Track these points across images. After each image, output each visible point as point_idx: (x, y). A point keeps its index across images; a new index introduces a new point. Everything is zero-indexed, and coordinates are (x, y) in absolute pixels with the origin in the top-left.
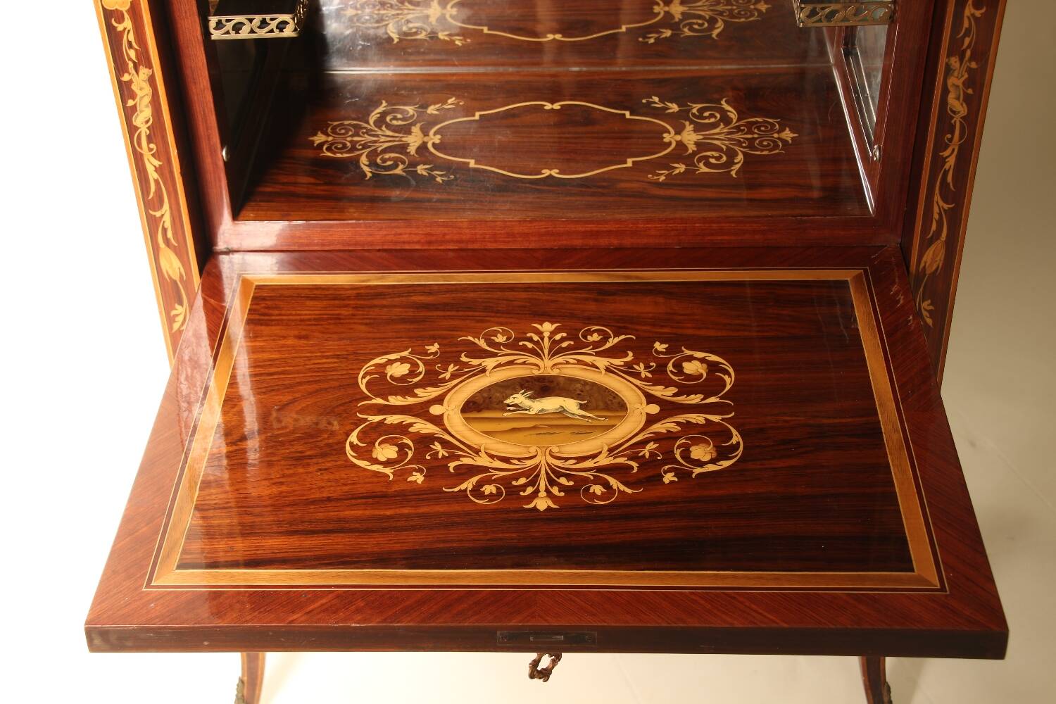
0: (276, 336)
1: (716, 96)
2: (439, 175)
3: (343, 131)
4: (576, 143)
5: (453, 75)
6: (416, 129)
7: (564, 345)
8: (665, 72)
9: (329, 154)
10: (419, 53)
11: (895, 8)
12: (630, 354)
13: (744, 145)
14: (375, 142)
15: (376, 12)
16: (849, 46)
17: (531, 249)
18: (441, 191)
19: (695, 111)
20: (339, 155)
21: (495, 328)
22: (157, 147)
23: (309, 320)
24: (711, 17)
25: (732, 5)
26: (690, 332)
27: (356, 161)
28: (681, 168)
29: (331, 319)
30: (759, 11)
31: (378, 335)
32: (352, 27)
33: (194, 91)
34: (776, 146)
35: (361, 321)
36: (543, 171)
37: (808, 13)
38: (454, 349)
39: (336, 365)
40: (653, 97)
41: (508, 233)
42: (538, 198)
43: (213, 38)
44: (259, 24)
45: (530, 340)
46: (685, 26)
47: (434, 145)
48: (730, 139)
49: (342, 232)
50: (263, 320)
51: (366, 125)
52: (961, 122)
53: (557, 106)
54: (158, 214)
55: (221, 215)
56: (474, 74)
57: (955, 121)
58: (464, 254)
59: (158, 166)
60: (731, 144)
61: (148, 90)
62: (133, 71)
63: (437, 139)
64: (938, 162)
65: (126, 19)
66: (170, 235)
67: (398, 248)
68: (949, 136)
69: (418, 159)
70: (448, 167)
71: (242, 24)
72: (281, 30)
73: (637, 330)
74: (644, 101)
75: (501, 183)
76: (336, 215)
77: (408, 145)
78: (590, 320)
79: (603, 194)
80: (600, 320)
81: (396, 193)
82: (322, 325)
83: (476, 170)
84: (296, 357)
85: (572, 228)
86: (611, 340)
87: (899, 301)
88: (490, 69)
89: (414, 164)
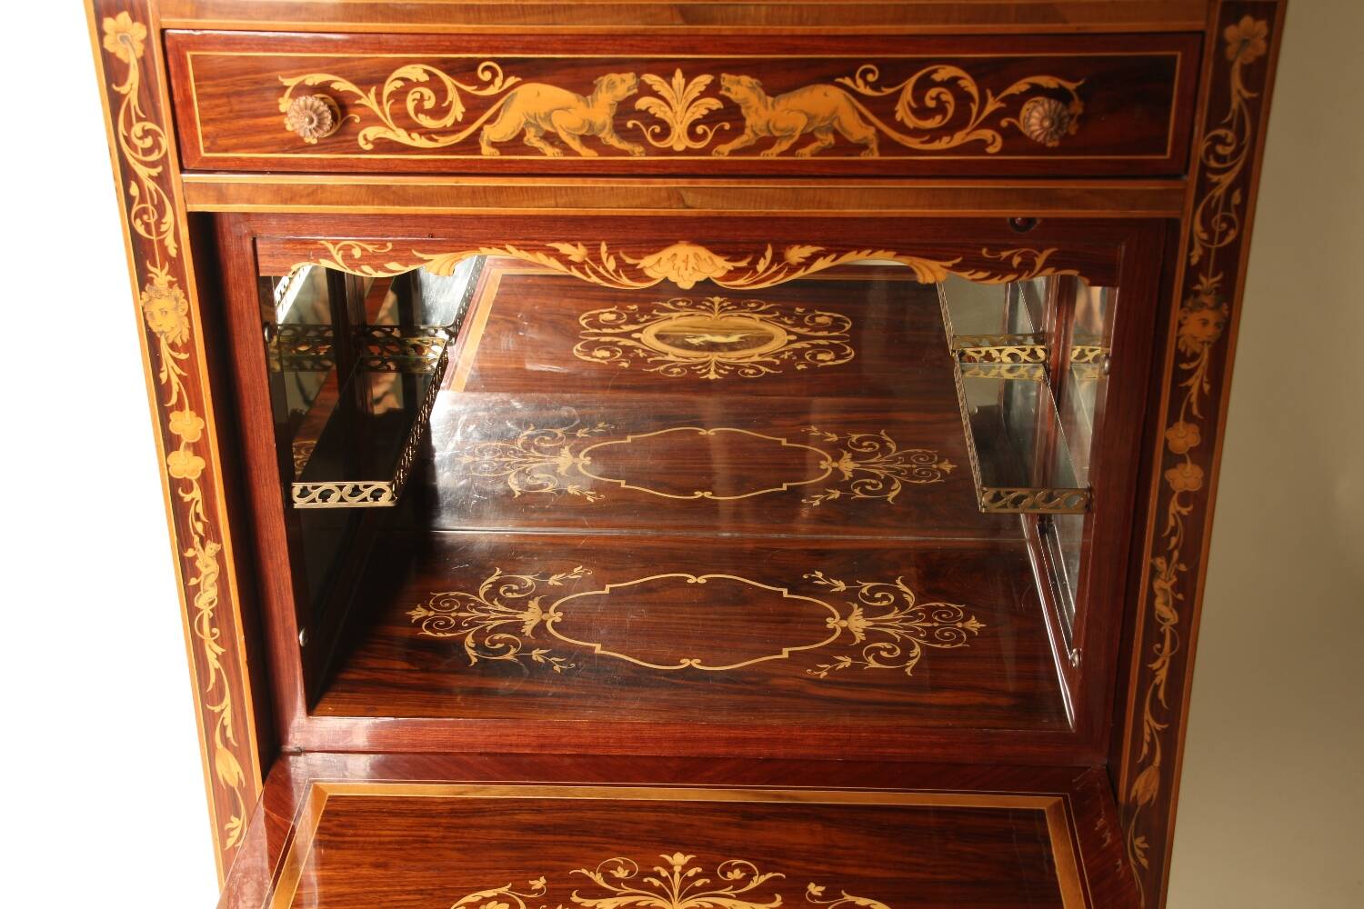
0: (348, 862)
1: (891, 573)
2: (558, 663)
3: (447, 605)
4: (722, 626)
5: (582, 537)
6: (534, 604)
7: (699, 883)
8: (831, 541)
9: (428, 633)
10: (543, 511)
11: (1091, 497)
12: (779, 897)
13: (922, 635)
14: (485, 619)
15: (497, 459)
16: (1046, 522)
17: (665, 757)
18: (558, 682)
19: (864, 591)
20: (440, 635)
21: (614, 859)
22: (221, 632)
23: (390, 843)
24: (886, 477)
25: (912, 463)
26: (854, 871)
27: (460, 642)
28: (846, 662)
29: (416, 842)
30: (943, 472)
31: (472, 865)
32: (467, 478)
33: (270, 566)
34: (960, 639)
35: (452, 846)
36: (682, 661)
37: (991, 497)
38: (564, 886)
39: (419, 903)
40: (817, 572)
41: (637, 738)
42: (675, 695)
43: (296, 506)
44: (350, 492)
45: (658, 876)
46: (855, 487)
47: (554, 624)
48: (905, 628)
49: (437, 731)
50: (334, 841)
51: (476, 598)
52: (1171, 632)
53: (702, 580)
54: (217, 709)
55: (294, 709)
56: (607, 538)
57: (1165, 630)
58: (581, 760)
59: (220, 653)
60: (905, 633)
61: (215, 567)
62: (198, 546)
63: (558, 617)
64: (1147, 676)
65: (195, 489)
66: (229, 733)
67: (504, 751)
68: (1158, 646)
69: (534, 642)
70: (568, 653)
71: (331, 491)
72: (376, 499)
73: (788, 867)
74: (805, 577)
75: (631, 674)
76: (430, 711)
77: (523, 623)
78: (731, 852)
79: (752, 693)
80: (742, 852)
81: (504, 684)
82: (404, 850)
83: (601, 657)
84: (371, 892)
85: (713, 732)
86: (755, 878)
87: (1105, 840)
88: (625, 532)
89: (528, 648)
